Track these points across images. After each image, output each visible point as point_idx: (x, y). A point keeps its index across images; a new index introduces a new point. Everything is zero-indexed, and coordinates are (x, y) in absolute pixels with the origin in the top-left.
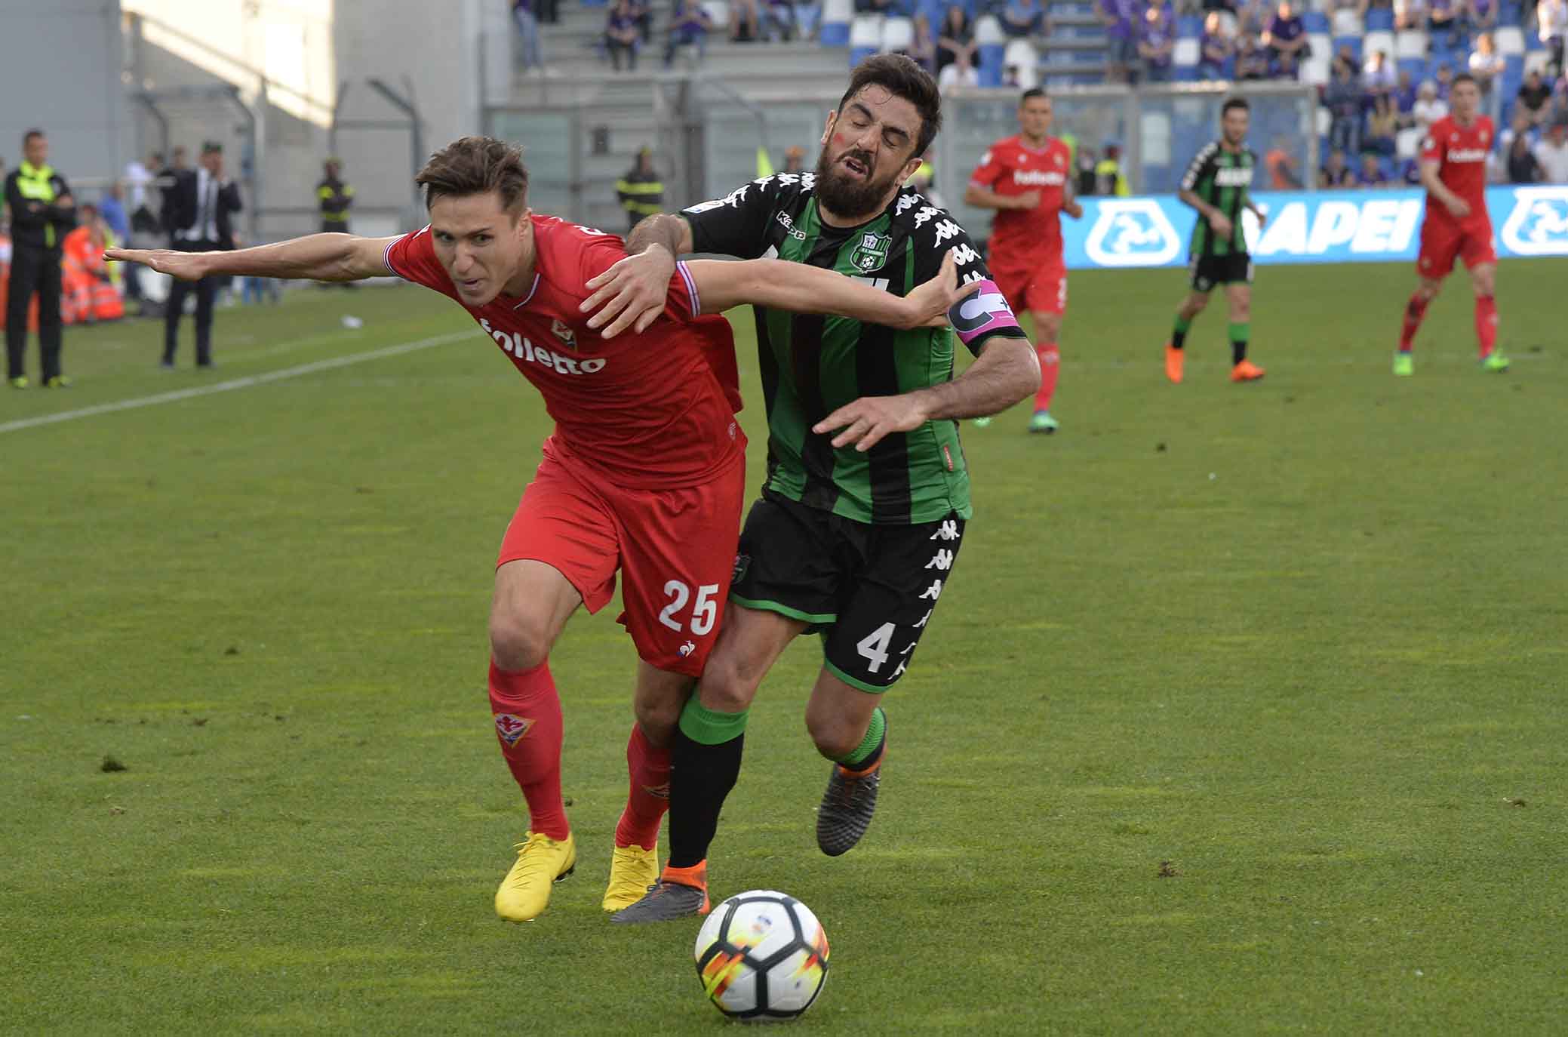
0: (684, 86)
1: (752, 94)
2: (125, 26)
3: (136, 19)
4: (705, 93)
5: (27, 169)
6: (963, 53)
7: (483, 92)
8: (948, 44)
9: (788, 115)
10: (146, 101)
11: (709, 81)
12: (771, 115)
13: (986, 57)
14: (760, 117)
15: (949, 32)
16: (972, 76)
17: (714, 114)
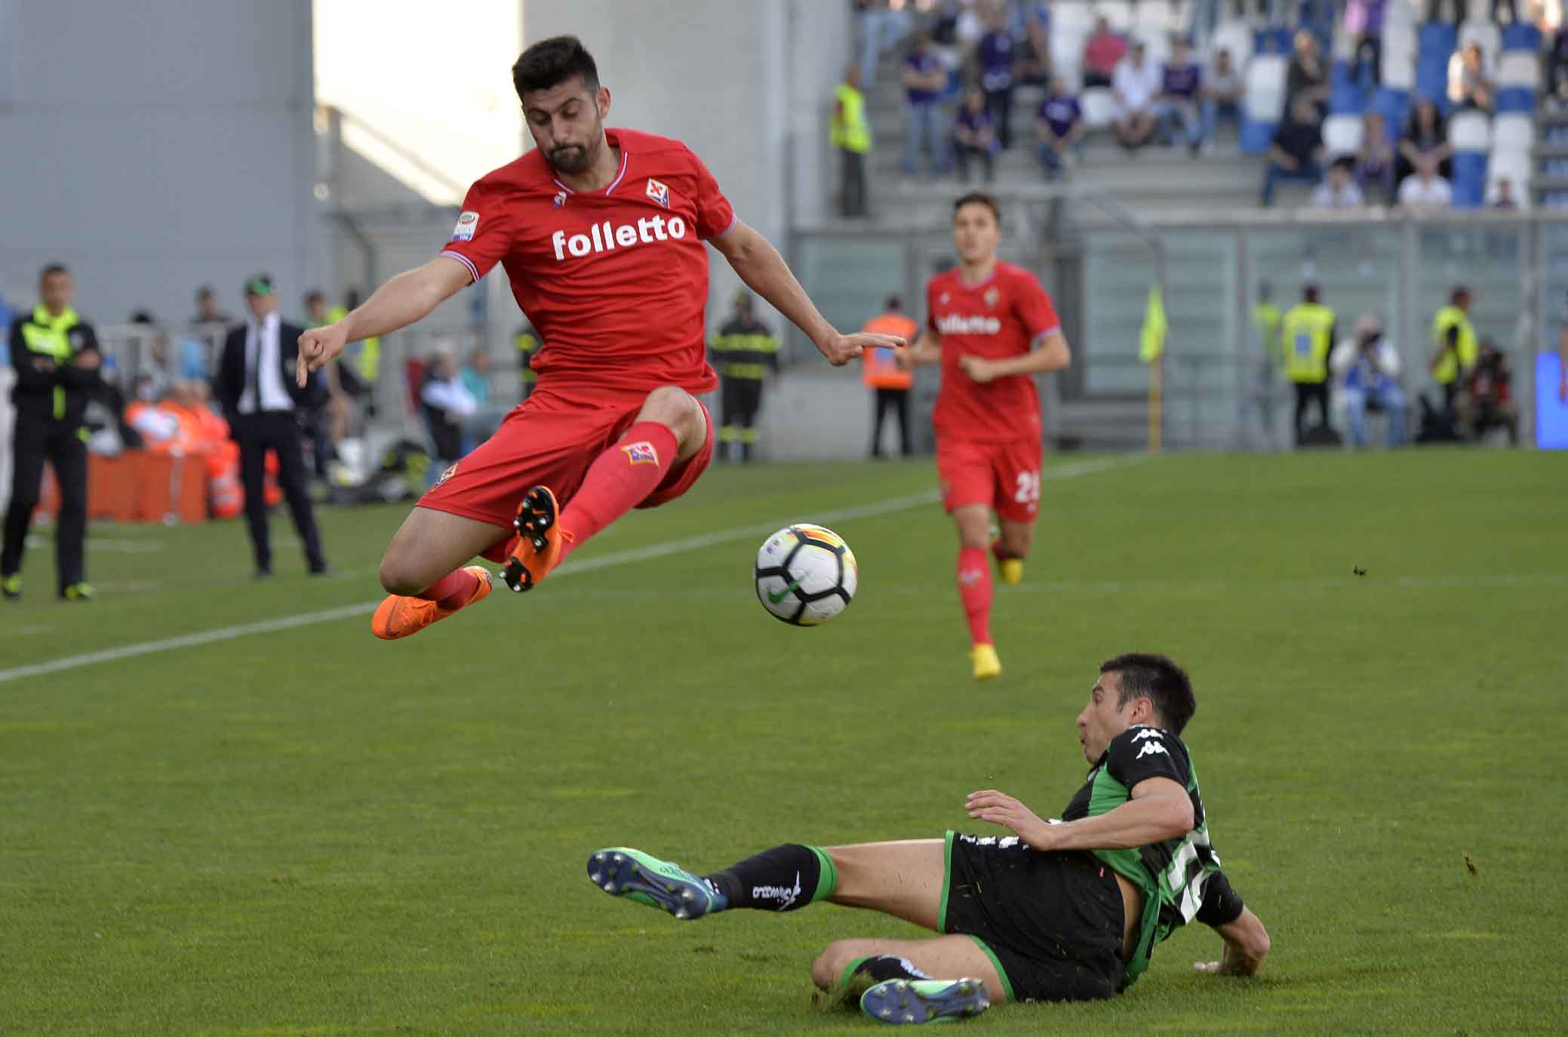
0: (1056, 205)
1: (1146, 216)
2: (321, 124)
3: (335, 116)
4: (1080, 215)
5: (41, 315)
6: (1426, 161)
7: (790, 212)
8: (1409, 150)
9: (1195, 243)
10: (346, 221)
11: (1089, 198)
12: (1172, 243)
13: (1461, 167)
14: (1156, 246)
15: (1414, 133)
16: (1440, 190)
17: (1095, 241)
